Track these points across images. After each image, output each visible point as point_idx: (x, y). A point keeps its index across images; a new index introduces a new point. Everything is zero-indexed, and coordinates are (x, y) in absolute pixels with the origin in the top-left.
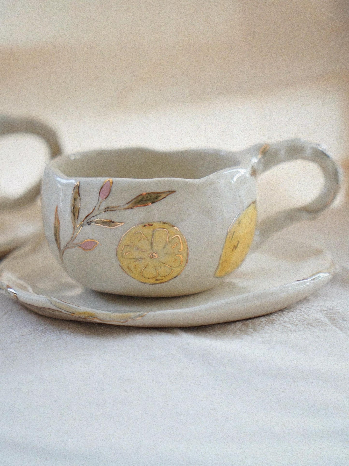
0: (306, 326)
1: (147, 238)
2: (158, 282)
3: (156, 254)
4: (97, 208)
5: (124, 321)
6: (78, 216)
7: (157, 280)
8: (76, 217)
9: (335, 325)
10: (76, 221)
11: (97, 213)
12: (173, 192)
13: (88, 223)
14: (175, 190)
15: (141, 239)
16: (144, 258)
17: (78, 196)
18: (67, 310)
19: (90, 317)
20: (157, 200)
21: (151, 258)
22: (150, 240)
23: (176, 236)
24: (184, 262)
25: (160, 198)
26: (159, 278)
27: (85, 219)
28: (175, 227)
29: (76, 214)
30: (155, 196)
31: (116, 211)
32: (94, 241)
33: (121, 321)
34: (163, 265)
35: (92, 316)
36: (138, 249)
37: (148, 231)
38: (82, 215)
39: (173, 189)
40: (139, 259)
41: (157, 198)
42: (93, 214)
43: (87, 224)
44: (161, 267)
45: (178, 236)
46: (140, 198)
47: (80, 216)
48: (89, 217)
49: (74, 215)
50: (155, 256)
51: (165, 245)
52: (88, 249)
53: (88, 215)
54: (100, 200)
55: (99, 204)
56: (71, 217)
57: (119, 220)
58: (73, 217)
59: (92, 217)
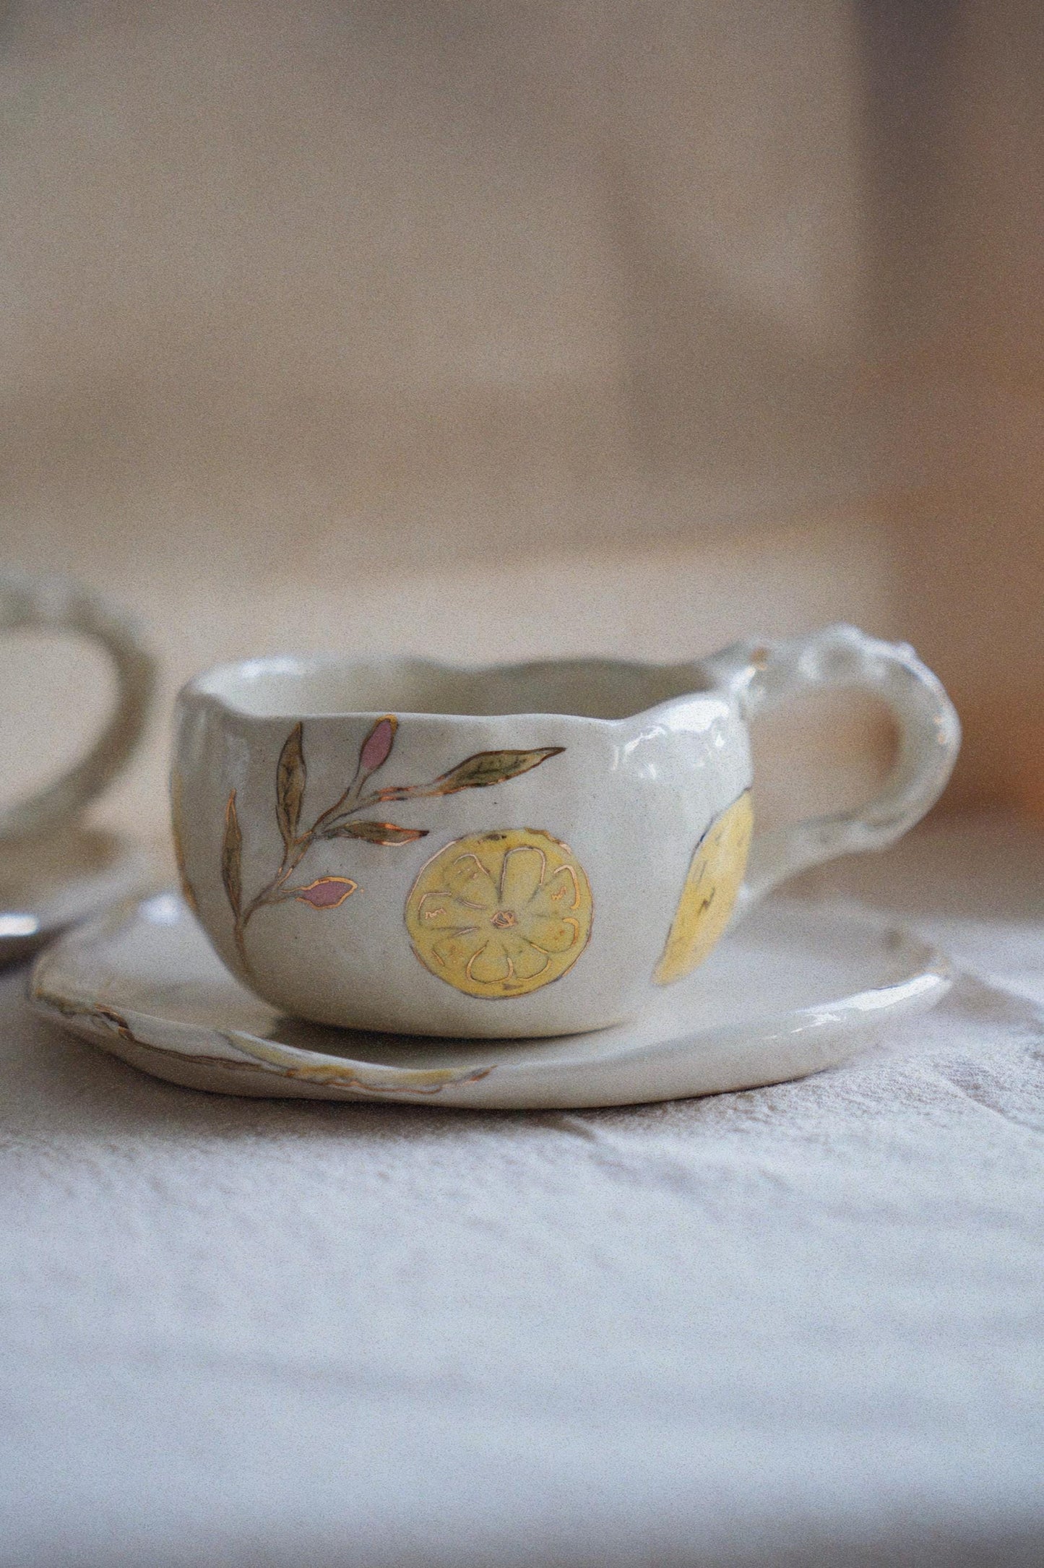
0: (904, 1101)
1: (488, 871)
2: (508, 993)
3: (511, 916)
4: (352, 793)
5: (432, 1088)
6: (298, 816)
7: (507, 987)
8: (294, 818)
9: (980, 1099)
10: (292, 828)
11: (356, 805)
12: (559, 750)
13: (327, 834)
14: (564, 745)
15: (471, 877)
16: (479, 928)
17: (299, 762)
18: (275, 1061)
19: (340, 1081)
20: (517, 770)
21: (496, 925)
22: (498, 879)
23: (565, 867)
24: (583, 937)
25: (524, 767)
26: (512, 982)
27: (318, 822)
28: (564, 846)
29: (293, 810)
30: (513, 758)
31: (407, 799)
32: (343, 880)
33: (425, 1089)
34: (526, 947)
35: (342, 1077)
36: (462, 901)
37: (492, 855)
38: (310, 814)
39: (559, 744)
40: (466, 929)
41: (516, 765)
42: (343, 810)
43: (325, 836)
44: (521, 952)
45: (570, 868)
46: (473, 766)
47: (304, 815)
48: (331, 817)
49: (287, 813)
50: (507, 922)
51: (535, 893)
52: (325, 904)
53: (328, 813)
54: (361, 771)
55: (359, 782)
56: (278, 818)
57: (415, 823)
58: (283, 817)
59: (340, 816)
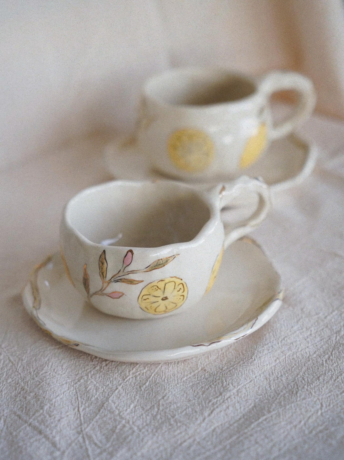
1: (160, 289)
4: (122, 271)
6: (106, 276)
7: (165, 312)
10: (105, 278)
11: (123, 274)
12: (178, 255)
14: (180, 253)
16: (158, 302)
17: (105, 261)
20: (167, 263)
22: (163, 290)
24: (186, 298)
25: (169, 261)
26: (167, 311)
27: (112, 278)
29: (104, 274)
31: (137, 273)
32: (120, 293)
34: (171, 303)
36: (153, 296)
37: (162, 285)
38: (109, 276)
39: (178, 253)
41: (167, 261)
42: (119, 275)
43: (114, 282)
46: (155, 263)
47: (108, 275)
48: (116, 277)
51: (173, 291)
52: (115, 298)
53: (115, 275)
54: (124, 265)
55: (123, 268)
56: (100, 275)
57: (140, 279)
58: (101, 275)
59: (119, 277)
